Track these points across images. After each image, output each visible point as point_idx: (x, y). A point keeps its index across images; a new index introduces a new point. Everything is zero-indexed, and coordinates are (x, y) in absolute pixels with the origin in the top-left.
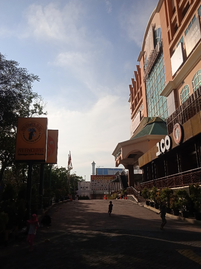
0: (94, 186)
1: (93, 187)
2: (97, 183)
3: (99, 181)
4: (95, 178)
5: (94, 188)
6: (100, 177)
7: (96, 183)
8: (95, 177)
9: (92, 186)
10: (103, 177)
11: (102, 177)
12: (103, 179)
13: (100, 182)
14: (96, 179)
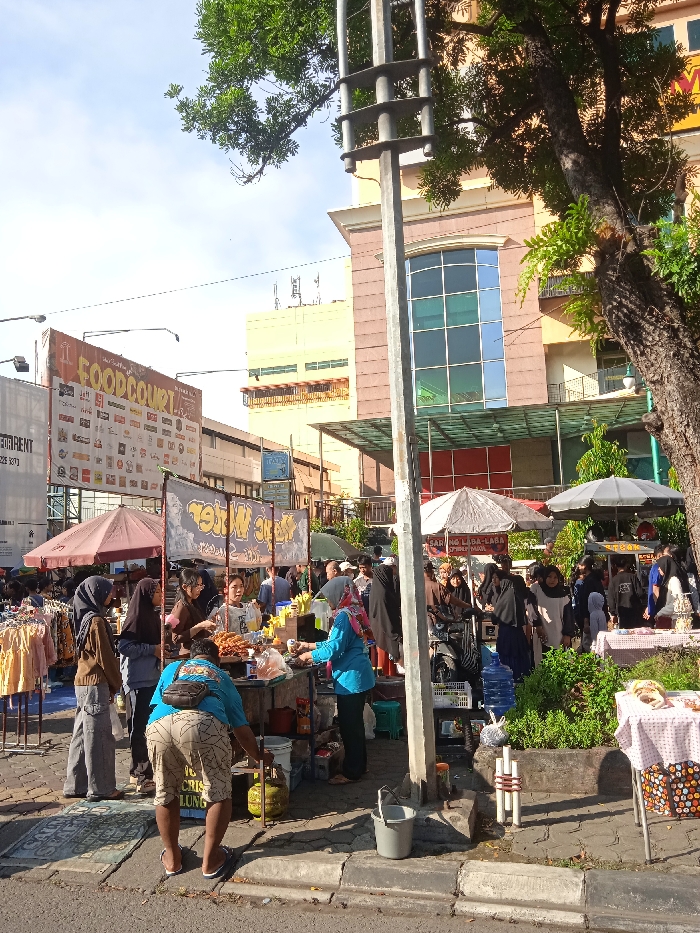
0: (75, 438)
1: (72, 446)
2: (92, 418)
3: (107, 408)
4: (83, 375)
5: (76, 463)
6: (109, 371)
7: (86, 416)
8: (83, 361)
9: (63, 437)
10: (127, 377)
11: (124, 372)
12: (125, 396)
13: (113, 411)
14: (89, 384)
